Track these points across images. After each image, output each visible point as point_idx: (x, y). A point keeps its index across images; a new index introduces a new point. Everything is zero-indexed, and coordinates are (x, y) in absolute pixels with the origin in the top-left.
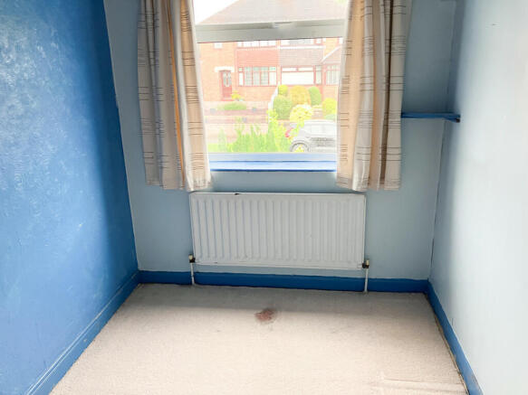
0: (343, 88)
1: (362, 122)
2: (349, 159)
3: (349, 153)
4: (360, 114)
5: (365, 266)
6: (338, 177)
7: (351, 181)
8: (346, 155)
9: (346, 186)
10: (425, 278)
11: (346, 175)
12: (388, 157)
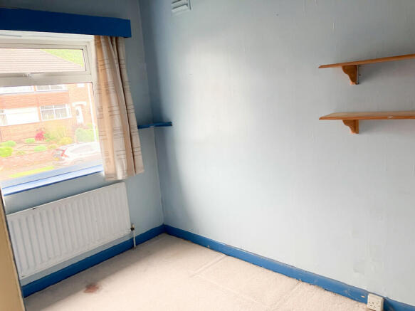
0: (100, 114)
1: (115, 135)
2: (112, 160)
3: (111, 157)
4: (113, 130)
5: (132, 229)
6: (105, 174)
7: (116, 175)
8: (109, 159)
9: (113, 179)
10: (161, 224)
11: (111, 171)
12: (135, 153)
